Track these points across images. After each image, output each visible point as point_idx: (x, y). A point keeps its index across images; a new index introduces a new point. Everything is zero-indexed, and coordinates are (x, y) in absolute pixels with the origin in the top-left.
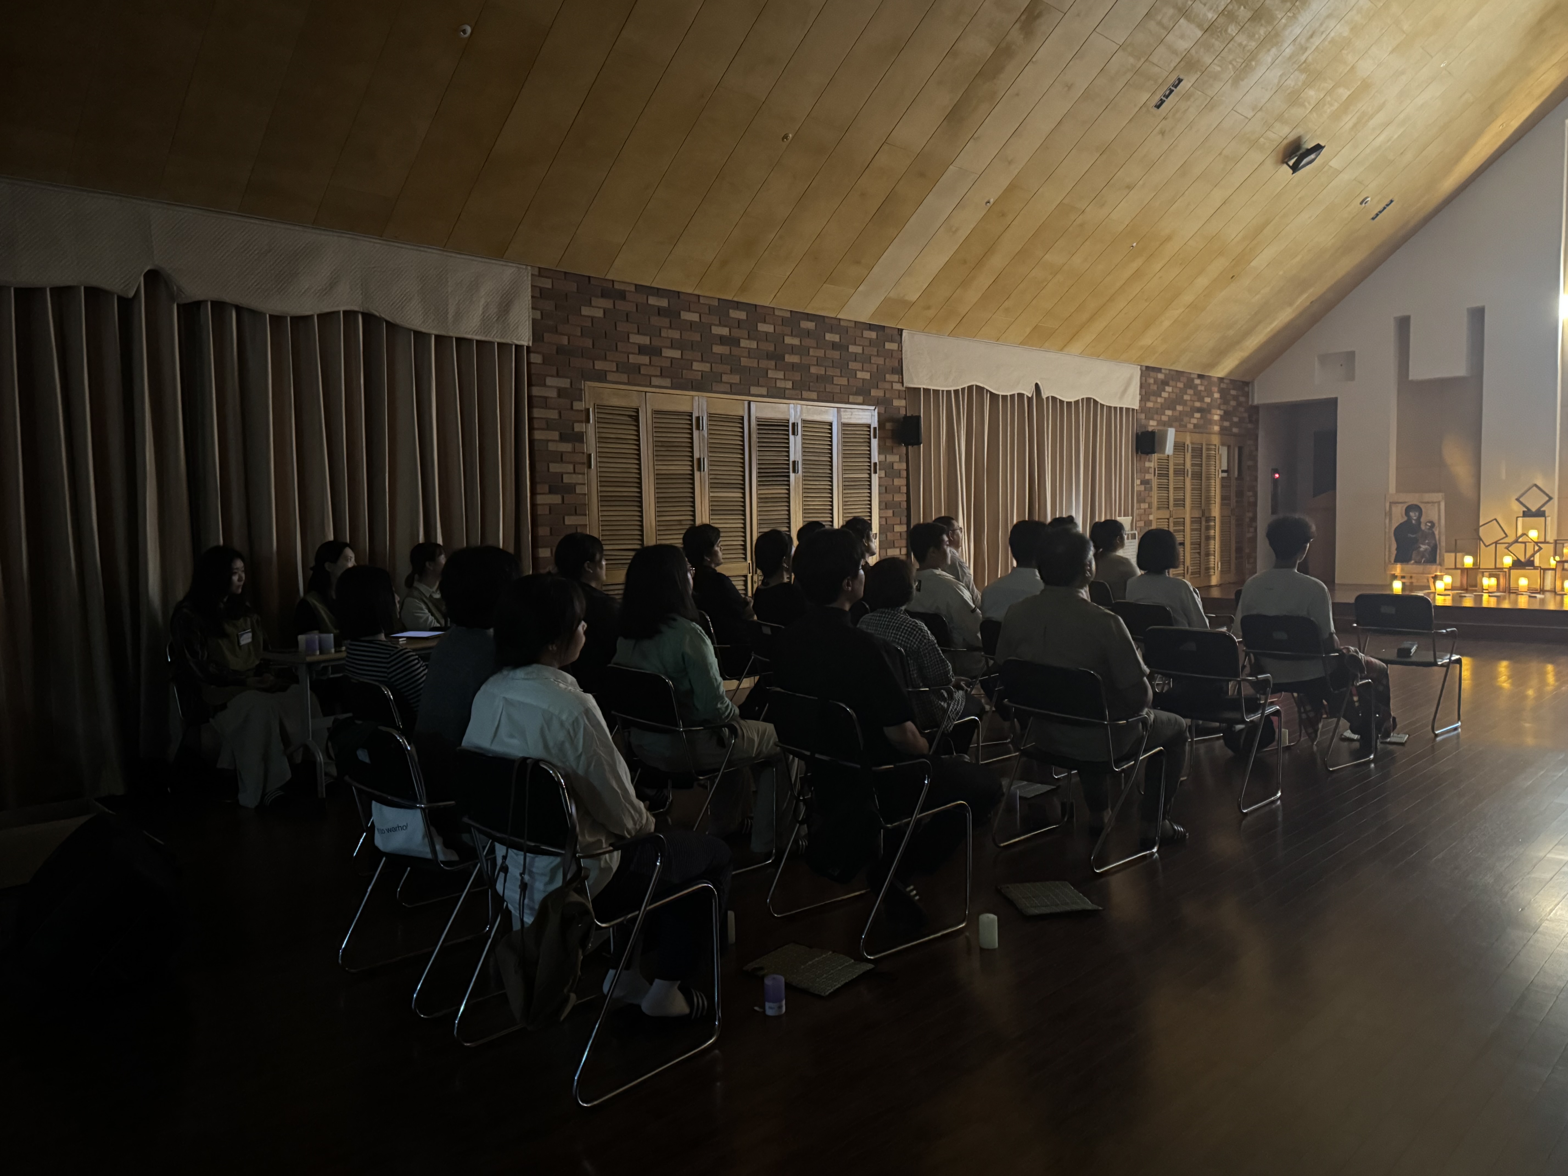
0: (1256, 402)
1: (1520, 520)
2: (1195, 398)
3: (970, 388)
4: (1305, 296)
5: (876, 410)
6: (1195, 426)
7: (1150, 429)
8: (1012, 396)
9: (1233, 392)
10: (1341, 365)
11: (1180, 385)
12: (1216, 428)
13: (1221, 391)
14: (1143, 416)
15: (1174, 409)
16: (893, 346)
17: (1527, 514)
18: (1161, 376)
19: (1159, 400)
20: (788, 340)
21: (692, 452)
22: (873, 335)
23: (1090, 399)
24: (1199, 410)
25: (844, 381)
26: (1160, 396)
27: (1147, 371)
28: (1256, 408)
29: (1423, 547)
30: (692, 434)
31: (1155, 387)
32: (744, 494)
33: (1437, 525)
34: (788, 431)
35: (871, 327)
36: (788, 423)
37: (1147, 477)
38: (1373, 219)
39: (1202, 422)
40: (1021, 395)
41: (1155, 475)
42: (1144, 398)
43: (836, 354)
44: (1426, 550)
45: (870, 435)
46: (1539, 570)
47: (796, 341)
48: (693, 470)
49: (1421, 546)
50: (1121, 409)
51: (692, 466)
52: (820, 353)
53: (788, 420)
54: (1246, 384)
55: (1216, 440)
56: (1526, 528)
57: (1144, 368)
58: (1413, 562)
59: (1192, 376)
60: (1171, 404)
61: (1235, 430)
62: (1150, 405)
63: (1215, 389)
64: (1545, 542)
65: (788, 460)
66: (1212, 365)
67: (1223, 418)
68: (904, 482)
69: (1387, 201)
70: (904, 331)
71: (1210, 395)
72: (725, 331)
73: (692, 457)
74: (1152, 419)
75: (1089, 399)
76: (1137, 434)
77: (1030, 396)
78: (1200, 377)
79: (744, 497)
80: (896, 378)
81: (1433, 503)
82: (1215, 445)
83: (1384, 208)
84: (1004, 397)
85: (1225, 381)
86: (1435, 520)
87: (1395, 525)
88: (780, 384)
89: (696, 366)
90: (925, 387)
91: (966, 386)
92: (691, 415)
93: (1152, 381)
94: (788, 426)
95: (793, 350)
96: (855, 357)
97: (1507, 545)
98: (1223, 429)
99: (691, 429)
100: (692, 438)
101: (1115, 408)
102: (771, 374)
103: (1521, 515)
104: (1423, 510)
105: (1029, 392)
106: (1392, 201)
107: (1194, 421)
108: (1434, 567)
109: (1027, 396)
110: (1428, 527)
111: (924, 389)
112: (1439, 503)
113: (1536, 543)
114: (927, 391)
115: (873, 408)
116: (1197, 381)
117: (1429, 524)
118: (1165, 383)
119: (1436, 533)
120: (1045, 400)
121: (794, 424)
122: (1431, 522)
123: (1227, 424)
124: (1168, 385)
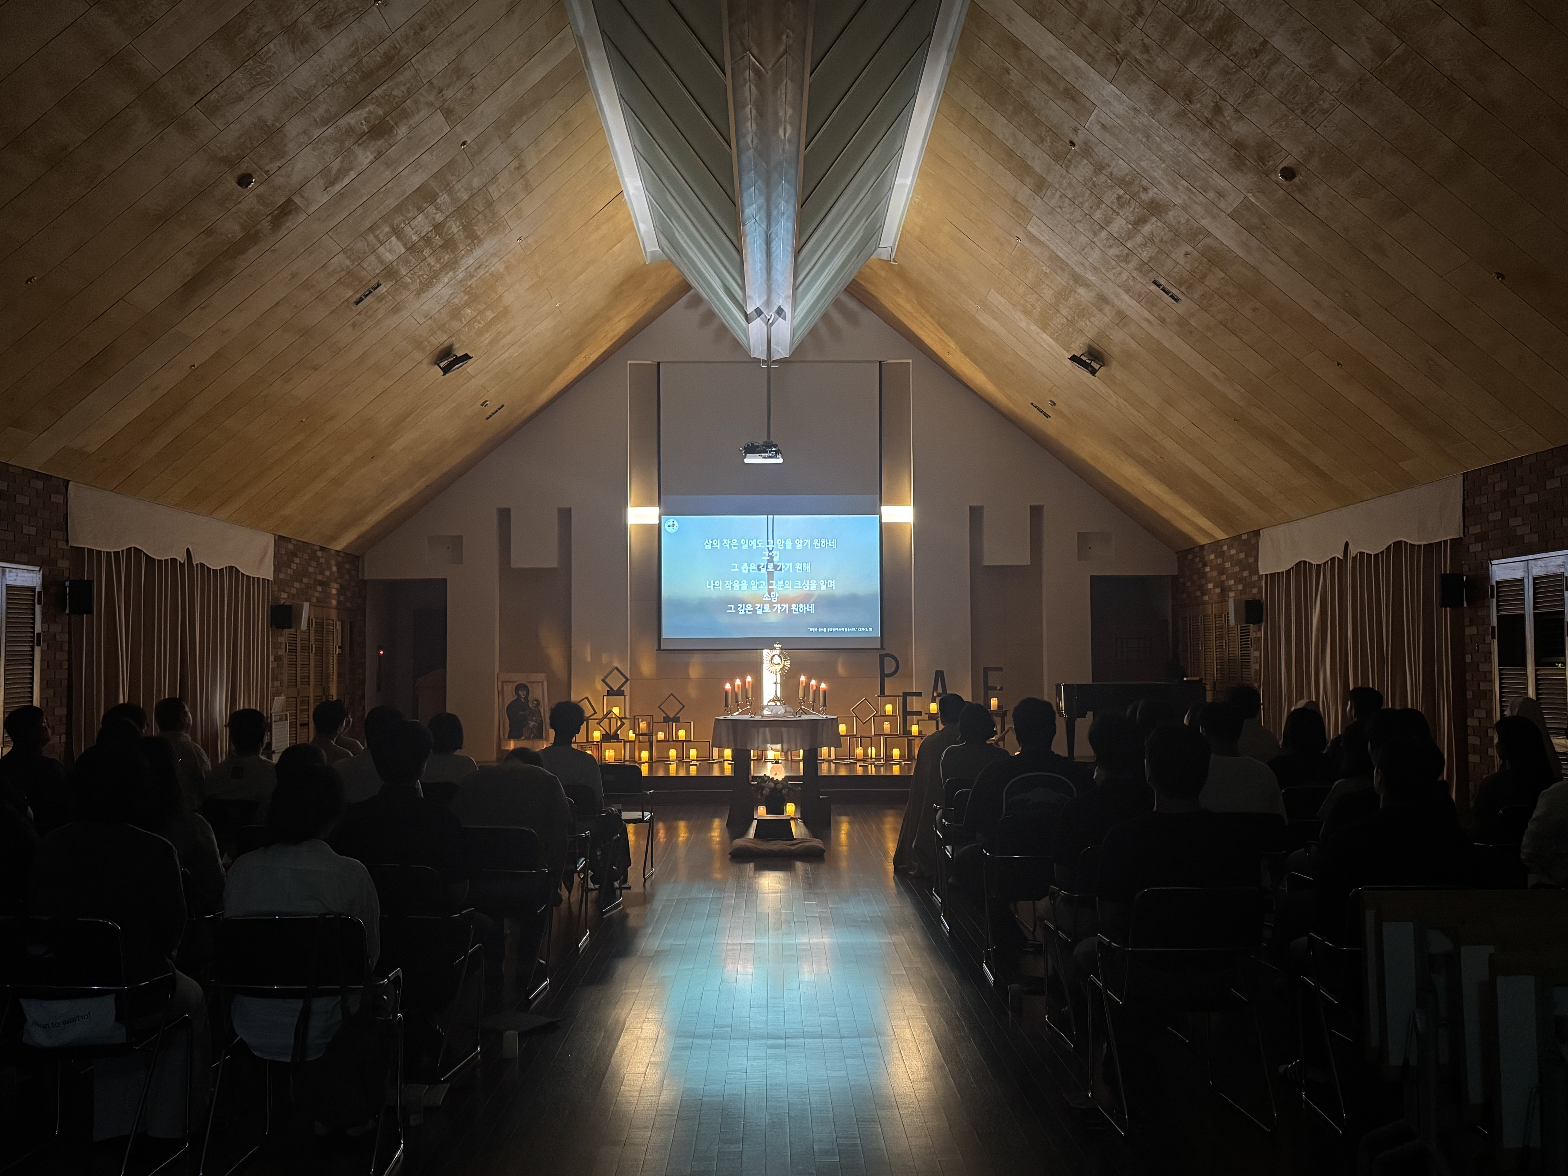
0: (366, 578)
1: (605, 697)
2: (318, 570)
3: (129, 550)
4: (423, 479)
5: (41, 572)
7: (282, 602)
8: (166, 560)
9: (347, 566)
10: (448, 548)
11: (306, 556)
12: (334, 602)
13: (338, 565)
14: (276, 588)
15: (301, 582)
16: (60, 499)
17: (611, 693)
18: (290, 547)
19: (289, 571)
22: (41, 485)
23: (233, 567)
24: (322, 583)
25: (11, 536)
26: (290, 568)
27: (280, 540)
28: (364, 582)
29: (532, 724)
31: (286, 558)
33: (541, 703)
35: (39, 476)
37: (280, 652)
38: (487, 419)
39: (325, 595)
40: (174, 560)
41: (286, 651)
42: (277, 570)
44: (534, 726)
45: (34, 600)
46: (623, 743)
49: (530, 722)
50: (258, 579)
54: (357, 557)
55: (334, 614)
56: (611, 705)
57: (277, 537)
58: (523, 737)
59: (316, 548)
60: (299, 576)
61: (348, 605)
62: (282, 576)
63: (333, 562)
64: (625, 718)
66: (334, 538)
67: (339, 592)
68: (66, 656)
69: (499, 406)
70: (70, 482)
71: (330, 568)
74: (284, 592)
75: (231, 567)
76: (272, 606)
77: (182, 562)
78: (322, 549)
80: (61, 535)
81: (537, 682)
82: (333, 620)
83: (497, 411)
84: (160, 561)
85: (341, 554)
87: (507, 703)
90: (89, 547)
91: (125, 548)
93: (283, 551)
96: (22, 509)
97: (598, 721)
98: (339, 602)
101: (254, 578)
104: (530, 689)
105: (181, 558)
106: (503, 406)
107: (317, 594)
109: (179, 562)
110: (534, 705)
112: (542, 683)
114: (90, 551)
115: (38, 569)
116: (319, 554)
117: (536, 703)
118: (294, 554)
119: (542, 710)
120: (195, 567)
122: (537, 701)
123: (342, 598)
124: (296, 556)
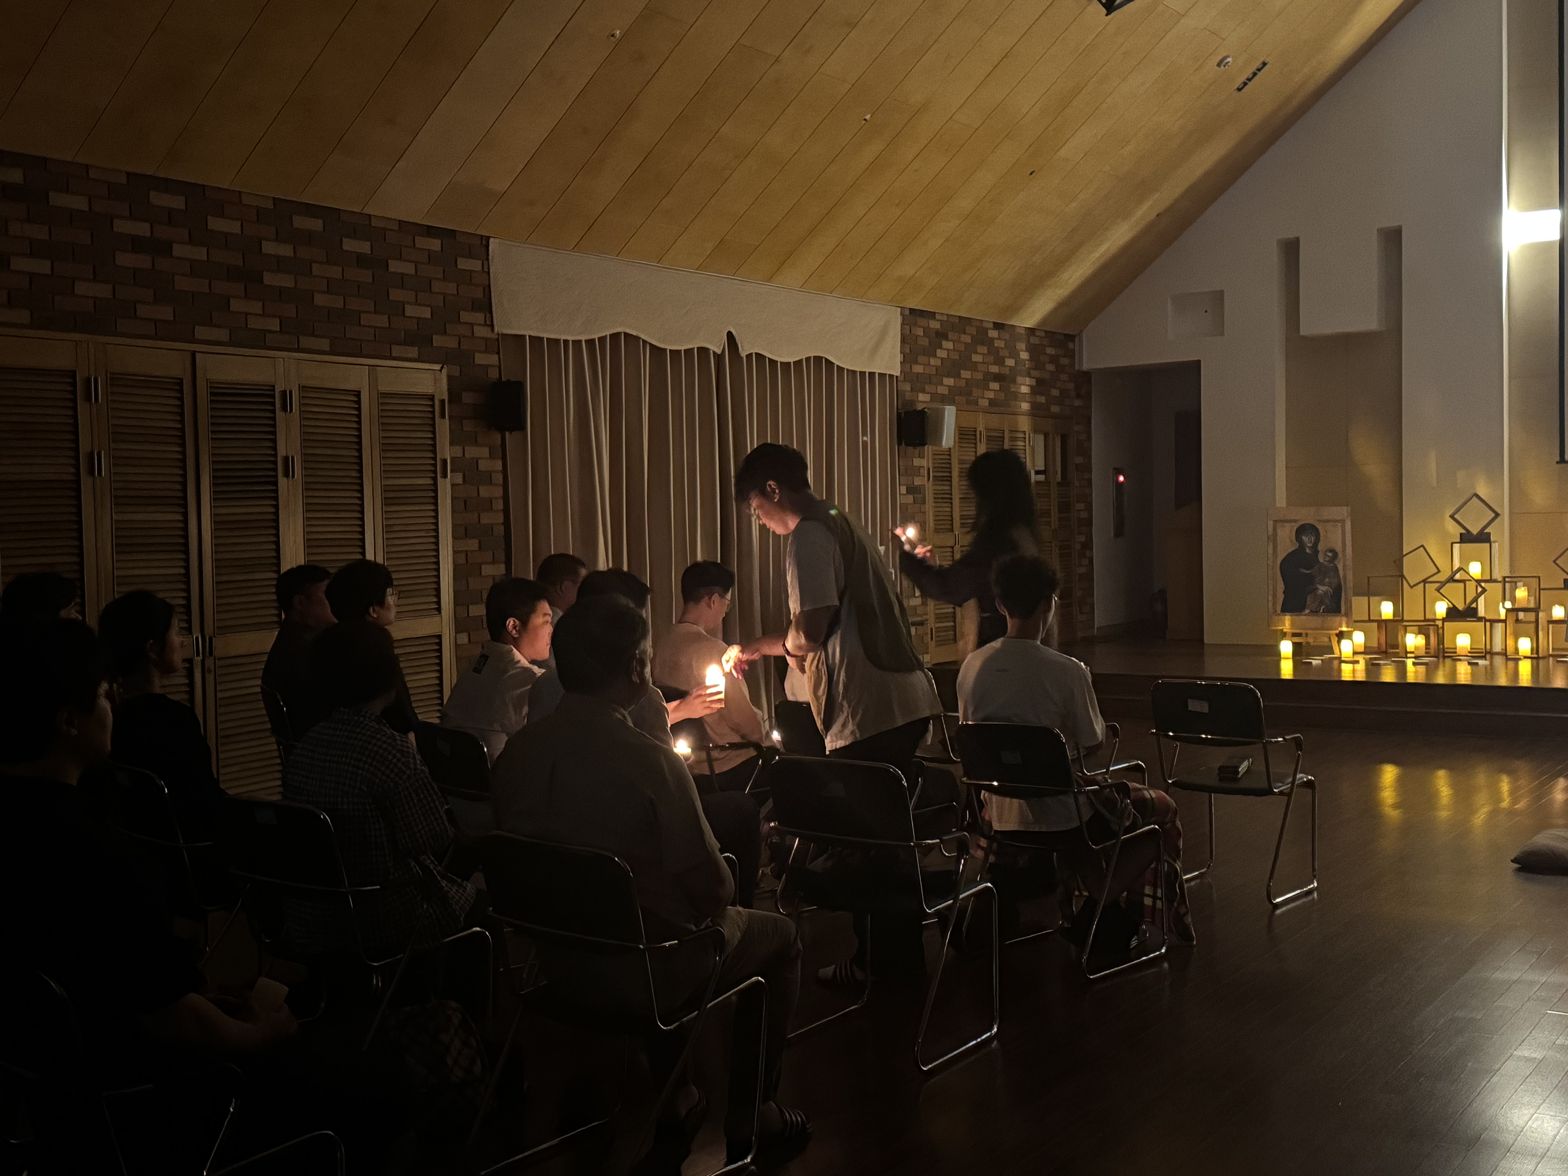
0: (1086, 367)
1: (1456, 547)
2: (991, 359)
3: (615, 337)
4: (1146, 205)
5: (444, 371)
6: (992, 403)
7: (920, 407)
8: (688, 352)
9: (1050, 351)
10: (1206, 312)
11: (967, 339)
12: (1025, 406)
13: (1031, 349)
14: (907, 387)
15: (957, 376)
16: (474, 265)
17: (1466, 538)
18: (934, 325)
19: (933, 362)
20: (269, 248)
21: (76, 441)
22: (435, 244)
23: (820, 358)
24: (997, 378)
25: (382, 321)
26: (935, 356)
27: (912, 316)
28: (1086, 376)
29: (1322, 589)
30: (75, 409)
31: (925, 342)
32: (185, 515)
33: (1340, 555)
34: (273, 404)
35: (430, 231)
36: (274, 390)
37: (918, 482)
38: (1239, 89)
39: (1002, 396)
40: (703, 351)
41: (929, 479)
42: (908, 359)
43: (365, 276)
44: (1326, 593)
45: (433, 412)
46: (1483, 623)
47: (285, 250)
48: (78, 474)
49: (1319, 586)
50: (872, 374)
51: (77, 466)
52: (335, 272)
53: (274, 386)
54: (1071, 338)
55: (1024, 424)
56: (1466, 559)
57: (907, 312)
58: (1307, 611)
59: (985, 325)
60: (952, 368)
61: (1055, 409)
62: (918, 369)
63: (1021, 346)
64: (1491, 581)
65: (275, 455)
66: (1014, 308)
67: (1034, 391)
68: (498, 492)
69: (1258, 64)
70: (491, 240)
71: (1014, 355)
72: (143, 229)
73: (76, 450)
74: (923, 391)
75: (818, 359)
76: (899, 414)
77: (719, 352)
78: (998, 326)
79: (185, 521)
80: (479, 317)
81: (1336, 521)
82: (1024, 433)
83: (1255, 74)
84: (675, 353)
85: (1038, 333)
86: (1339, 548)
87: (1281, 556)
88: (255, 323)
89: (81, 288)
90: (533, 334)
91: (608, 333)
92: (73, 374)
93: (920, 332)
94: (273, 396)
95: (279, 264)
96: (401, 281)
97: (1438, 585)
98: (1035, 406)
99: (74, 400)
100: (75, 417)
101: (863, 374)
102: (236, 305)
103: (1459, 540)
104: (1321, 531)
105: (716, 346)
106: (1264, 64)
107: (991, 395)
108: (1338, 619)
109: (714, 352)
110: (1327, 559)
111: (530, 336)
112: (1343, 521)
113: (1478, 582)
114: (536, 341)
115: (437, 367)
116: (993, 334)
117: (1330, 554)
118: (941, 335)
119: (1340, 567)
120: (745, 359)
121: (284, 393)
122: (1333, 551)
123: (1042, 399)
124: (947, 339)
